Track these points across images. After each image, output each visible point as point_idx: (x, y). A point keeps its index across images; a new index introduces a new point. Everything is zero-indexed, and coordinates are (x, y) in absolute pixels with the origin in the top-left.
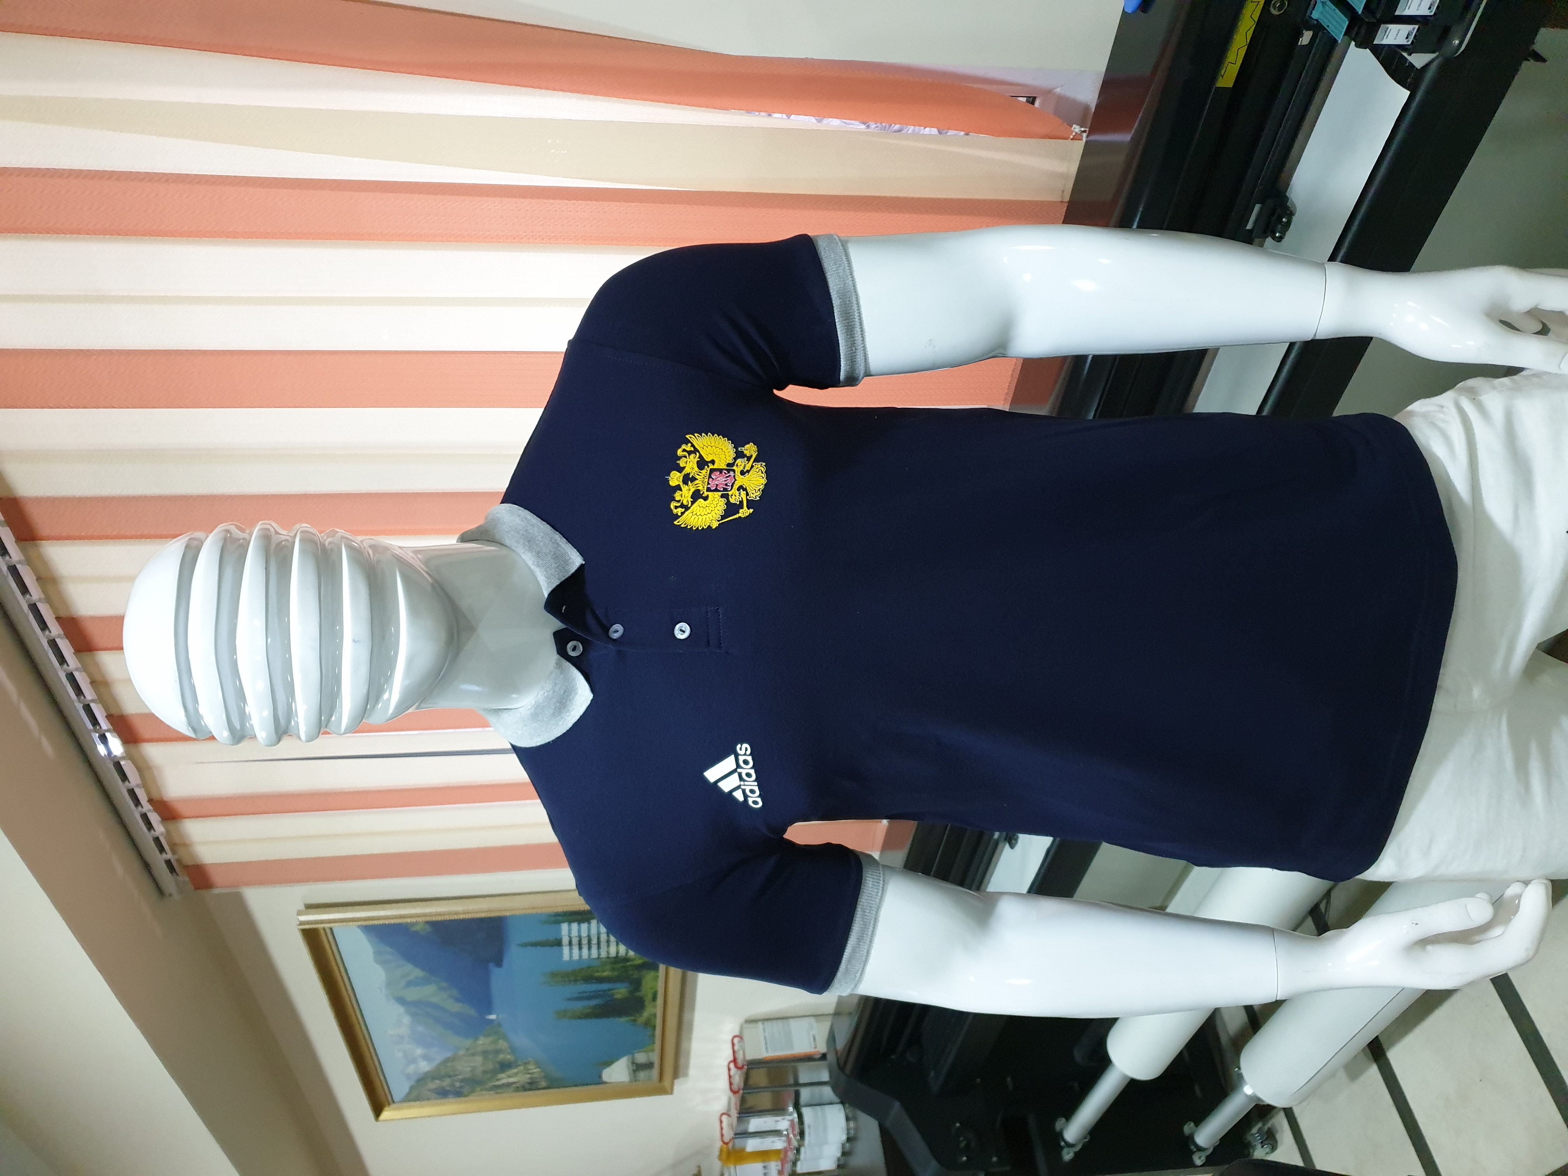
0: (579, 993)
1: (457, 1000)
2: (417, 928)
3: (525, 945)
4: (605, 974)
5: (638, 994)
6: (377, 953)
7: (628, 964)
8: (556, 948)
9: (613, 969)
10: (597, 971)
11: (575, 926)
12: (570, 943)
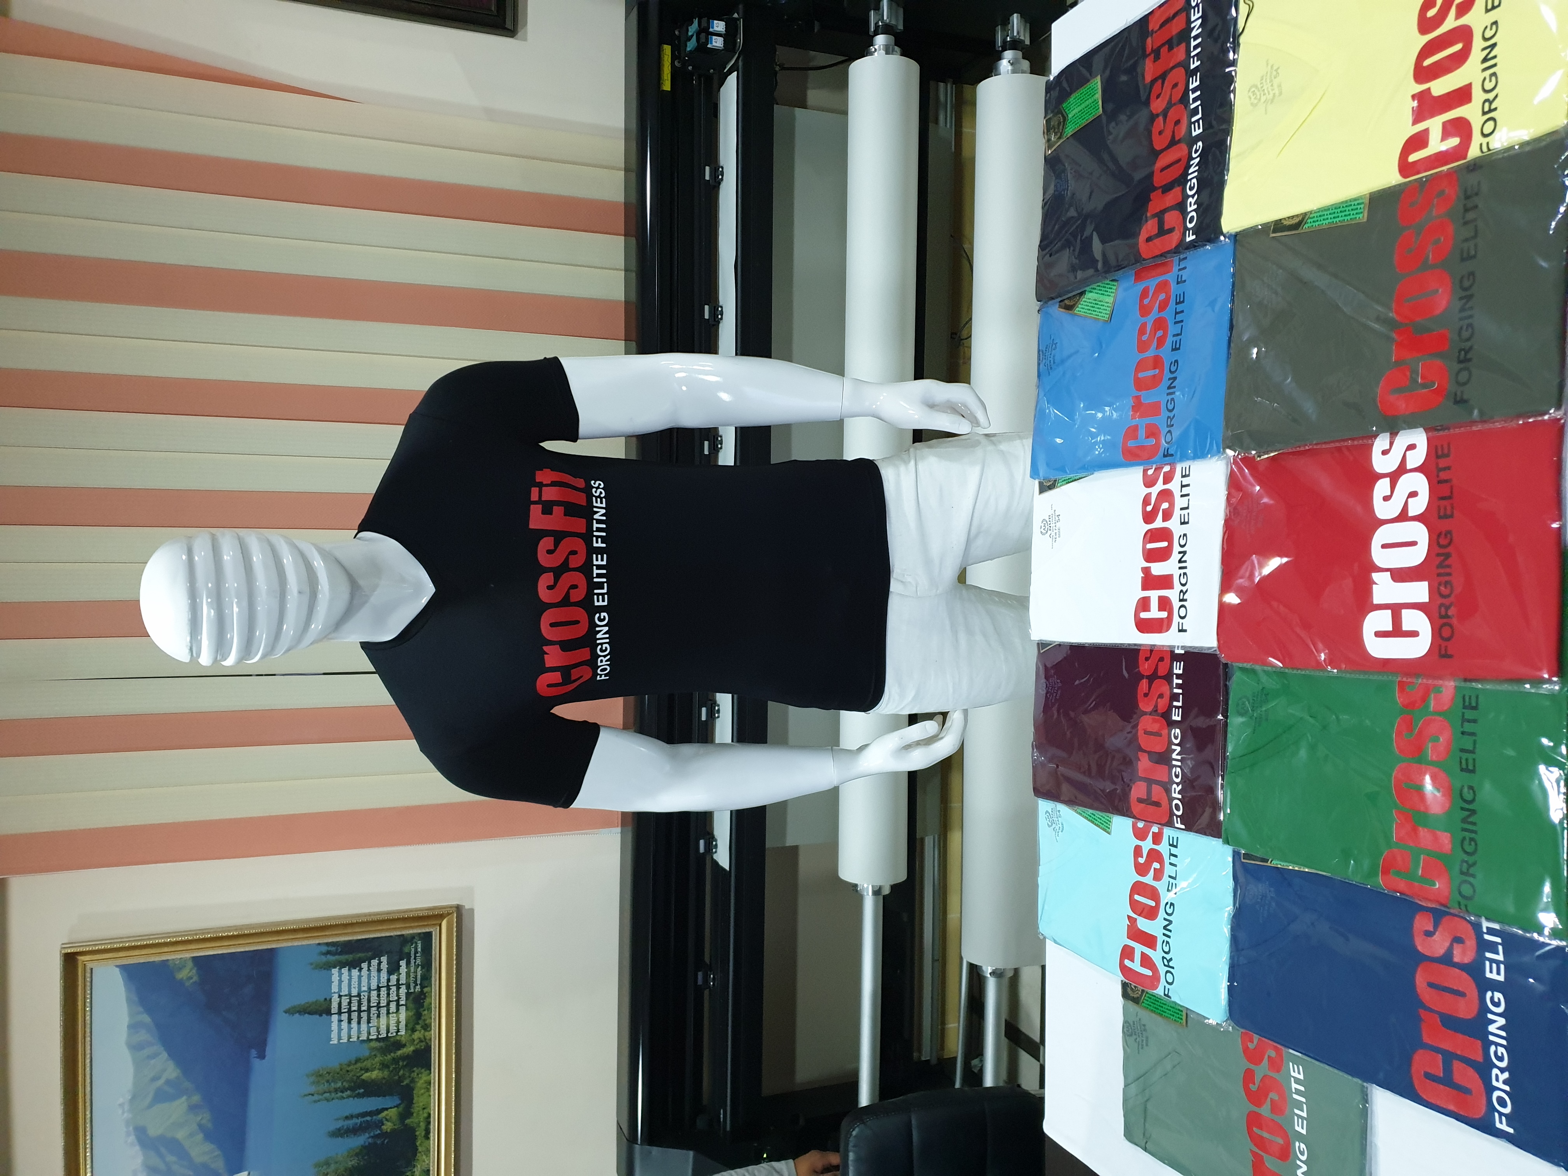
0: (347, 1118)
1: (209, 1136)
2: (182, 975)
3: (290, 1011)
4: (375, 1075)
5: (407, 1121)
6: (134, 1027)
7: (399, 1053)
8: (324, 1015)
9: (384, 1066)
10: (367, 1070)
11: (345, 971)
12: (340, 1013)
